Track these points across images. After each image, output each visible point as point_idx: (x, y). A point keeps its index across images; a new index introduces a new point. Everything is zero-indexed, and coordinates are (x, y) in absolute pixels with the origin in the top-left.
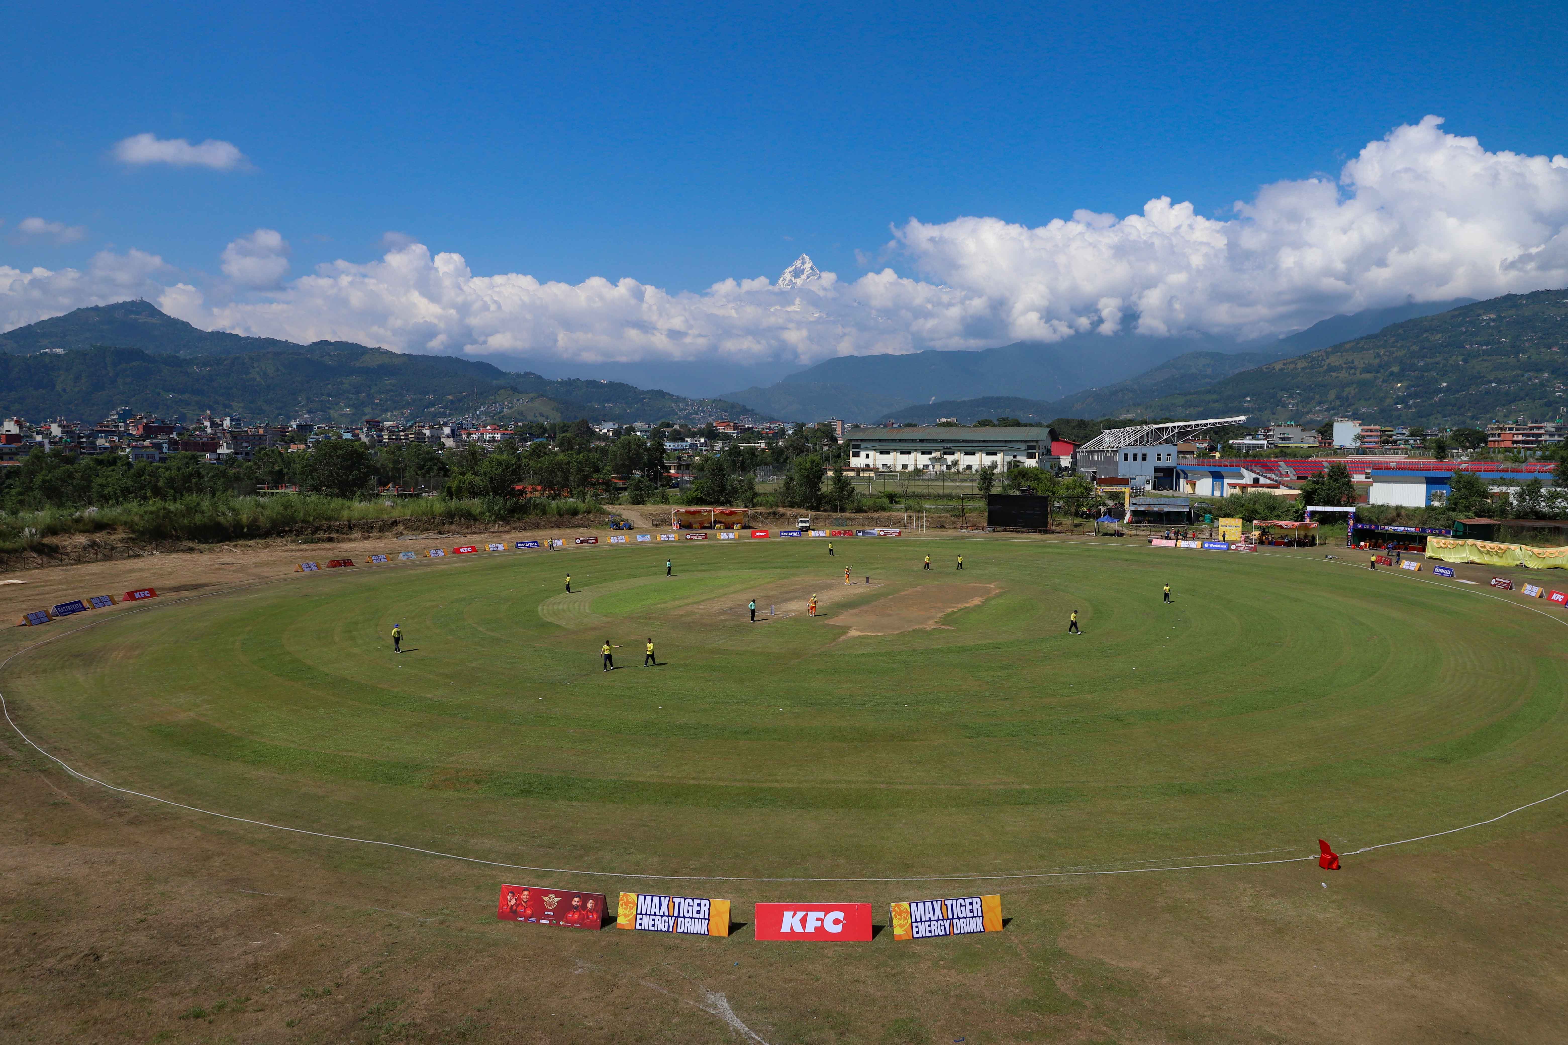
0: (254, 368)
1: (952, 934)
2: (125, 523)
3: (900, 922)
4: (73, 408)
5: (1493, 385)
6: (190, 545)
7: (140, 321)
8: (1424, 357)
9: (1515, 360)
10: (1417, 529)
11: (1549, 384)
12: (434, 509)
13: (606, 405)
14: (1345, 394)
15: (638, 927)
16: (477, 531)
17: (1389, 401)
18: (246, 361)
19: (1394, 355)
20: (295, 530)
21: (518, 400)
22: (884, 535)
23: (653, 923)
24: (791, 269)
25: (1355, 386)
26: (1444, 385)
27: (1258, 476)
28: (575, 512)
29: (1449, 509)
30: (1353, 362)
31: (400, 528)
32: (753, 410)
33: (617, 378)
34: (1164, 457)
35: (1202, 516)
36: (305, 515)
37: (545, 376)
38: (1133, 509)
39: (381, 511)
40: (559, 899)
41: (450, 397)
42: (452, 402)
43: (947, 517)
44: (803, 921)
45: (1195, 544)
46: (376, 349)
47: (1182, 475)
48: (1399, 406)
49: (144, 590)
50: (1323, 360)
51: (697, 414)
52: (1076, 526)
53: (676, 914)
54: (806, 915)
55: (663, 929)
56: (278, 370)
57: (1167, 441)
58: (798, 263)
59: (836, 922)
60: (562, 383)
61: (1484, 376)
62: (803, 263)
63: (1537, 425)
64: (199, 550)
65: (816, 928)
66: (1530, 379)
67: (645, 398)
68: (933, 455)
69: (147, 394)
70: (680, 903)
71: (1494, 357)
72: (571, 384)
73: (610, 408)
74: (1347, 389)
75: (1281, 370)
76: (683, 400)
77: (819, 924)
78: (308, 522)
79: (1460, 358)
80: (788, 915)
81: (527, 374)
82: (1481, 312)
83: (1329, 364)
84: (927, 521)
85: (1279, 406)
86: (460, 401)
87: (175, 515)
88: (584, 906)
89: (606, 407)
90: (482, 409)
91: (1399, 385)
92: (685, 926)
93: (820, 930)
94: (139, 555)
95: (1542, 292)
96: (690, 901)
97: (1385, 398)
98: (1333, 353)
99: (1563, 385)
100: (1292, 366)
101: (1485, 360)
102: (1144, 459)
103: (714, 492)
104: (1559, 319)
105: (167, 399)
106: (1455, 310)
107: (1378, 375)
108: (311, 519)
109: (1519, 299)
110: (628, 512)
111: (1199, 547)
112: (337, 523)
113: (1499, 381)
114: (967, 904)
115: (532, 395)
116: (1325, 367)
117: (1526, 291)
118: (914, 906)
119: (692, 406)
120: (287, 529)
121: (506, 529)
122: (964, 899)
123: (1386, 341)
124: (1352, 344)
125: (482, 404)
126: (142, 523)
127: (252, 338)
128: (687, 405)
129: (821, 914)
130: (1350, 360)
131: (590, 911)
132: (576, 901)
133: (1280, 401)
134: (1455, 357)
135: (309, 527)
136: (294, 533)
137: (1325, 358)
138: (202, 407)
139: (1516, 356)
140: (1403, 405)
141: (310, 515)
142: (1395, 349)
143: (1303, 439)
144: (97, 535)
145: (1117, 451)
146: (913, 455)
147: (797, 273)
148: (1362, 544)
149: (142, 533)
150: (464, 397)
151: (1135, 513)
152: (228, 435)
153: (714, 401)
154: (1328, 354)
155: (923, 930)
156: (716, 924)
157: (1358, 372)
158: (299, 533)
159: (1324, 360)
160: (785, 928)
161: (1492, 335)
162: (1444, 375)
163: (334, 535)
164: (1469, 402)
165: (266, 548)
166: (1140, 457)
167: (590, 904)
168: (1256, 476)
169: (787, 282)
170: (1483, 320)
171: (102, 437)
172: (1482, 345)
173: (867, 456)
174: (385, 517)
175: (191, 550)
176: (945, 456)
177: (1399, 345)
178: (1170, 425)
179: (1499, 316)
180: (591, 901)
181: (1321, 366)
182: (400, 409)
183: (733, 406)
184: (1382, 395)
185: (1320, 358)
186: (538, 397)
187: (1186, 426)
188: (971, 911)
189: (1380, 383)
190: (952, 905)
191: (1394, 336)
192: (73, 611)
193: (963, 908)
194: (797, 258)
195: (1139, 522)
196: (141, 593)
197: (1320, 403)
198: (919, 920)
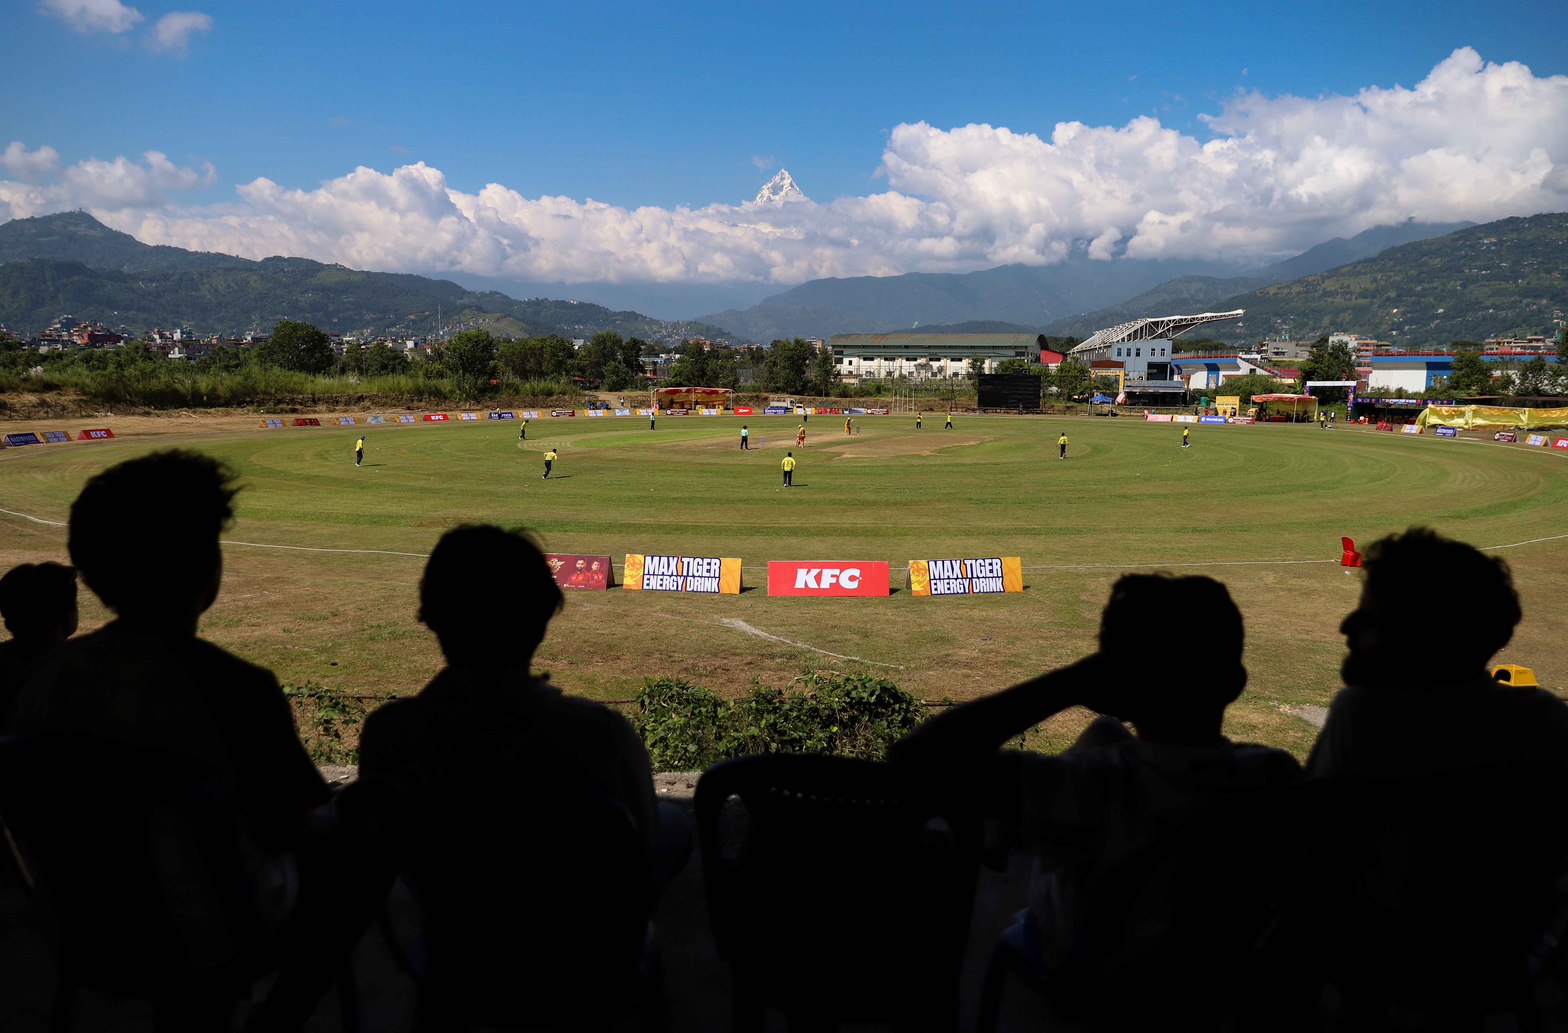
0: (203, 284)
1: (971, 593)
2: (76, 385)
3: (918, 578)
4: (12, 326)
5: (1491, 311)
6: (147, 409)
7: (79, 233)
8: (1422, 282)
9: (1514, 285)
10: (1419, 401)
11: (1547, 310)
12: (401, 385)
13: (576, 327)
14: (1339, 320)
15: (645, 587)
16: (447, 408)
17: (1384, 327)
18: (195, 277)
19: (1391, 280)
20: (257, 402)
21: (484, 320)
22: (871, 413)
23: (661, 582)
24: (770, 185)
25: (1350, 311)
26: (1441, 311)
27: (1254, 367)
28: (550, 393)
29: (1450, 388)
30: (1348, 287)
31: (367, 403)
32: (729, 333)
33: (588, 298)
34: (1158, 352)
35: (1197, 400)
36: (266, 387)
37: (513, 296)
38: (1128, 390)
39: (347, 386)
40: (562, 563)
41: (412, 317)
42: (414, 321)
43: (935, 401)
44: (818, 578)
45: (1191, 419)
46: (333, 265)
47: (1176, 370)
48: (1394, 333)
49: (101, 430)
50: (1318, 284)
51: (671, 337)
52: (1068, 408)
53: (685, 574)
54: (820, 573)
55: (672, 589)
56: (229, 287)
57: (1161, 336)
58: (777, 178)
59: (852, 578)
60: (529, 303)
61: (1481, 302)
62: (782, 179)
63: (1536, 337)
64: (156, 414)
65: (831, 584)
66: (1528, 305)
67: (616, 320)
68: (919, 361)
69: (90, 310)
70: (689, 563)
71: (1493, 283)
72: (539, 304)
73: (581, 330)
74: (1342, 315)
75: (1276, 294)
76: (657, 322)
77: (834, 580)
78: (270, 394)
79: (1459, 283)
80: (801, 573)
81: (493, 294)
82: (1482, 235)
83: (1325, 289)
84: (915, 404)
85: (1271, 332)
86: (422, 321)
87: (129, 380)
88: (588, 568)
89: (576, 329)
90: (446, 329)
91: (1395, 311)
92: (695, 585)
93: (836, 586)
94: (92, 416)
95: (1545, 216)
96: (700, 560)
97: (1380, 323)
98: (1329, 277)
99: (1562, 311)
100: (1286, 291)
101: (1484, 286)
102: (1138, 354)
103: (694, 377)
104: (1561, 243)
105: (112, 317)
106: (1456, 233)
107: (1375, 300)
108: (273, 391)
109: (1522, 222)
110: (603, 396)
111: (1196, 422)
112: (301, 396)
113: (1496, 307)
114: (987, 565)
115: (498, 315)
116: (1320, 292)
117: (1529, 215)
118: (932, 564)
119: (666, 328)
120: (248, 399)
121: (478, 408)
122: (984, 560)
123: (1383, 265)
124: (1349, 268)
125: (445, 324)
126: (93, 385)
127: (201, 253)
128: (661, 327)
129: (836, 571)
130: (1346, 284)
131: (595, 572)
132: (580, 564)
133: (1273, 327)
134: (1452, 282)
135: (271, 399)
136: (256, 404)
137: (1320, 282)
138: (150, 325)
139: (1516, 281)
140: (1398, 332)
141: (271, 387)
142: (1392, 274)
143: (1297, 353)
144: (47, 395)
145: (1110, 346)
146: (898, 362)
147: (776, 190)
148: (1362, 418)
149: (95, 396)
150: (427, 317)
151: (1130, 395)
152: (180, 345)
153: (690, 323)
154: (1323, 279)
155: (942, 587)
156: (728, 582)
157: (1354, 297)
158: (261, 404)
159: (1320, 285)
160: (799, 584)
161: (1492, 259)
162: (1441, 301)
163: (299, 407)
164: (1466, 329)
165: (226, 416)
166: (1133, 352)
167: (595, 566)
168: (1253, 367)
169: (765, 199)
170: (1484, 244)
171: (45, 345)
172: (1481, 270)
173: (850, 363)
174: (351, 392)
175: (147, 414)
176: (931, 363)
177: (1397, 269)
178: (1166, 319)
179: (1500, 240)
180: (595, 563)
181: (1317, 291)
182: (360, 329)
183: (708, 329)
184: (1377, 321)
185: (1315, 283)
186: (505, 317)
187: (1182, 320)
188: (991, 571)
189: (1376, 309)
190: (971, 564)
191: (1392, 259)
192: (27, 443)
193: (983, 568)
194: (776, 174)
195: (1135, 405)
196: (98, 432)
197: (1313, 329)
198: (937, 577)
